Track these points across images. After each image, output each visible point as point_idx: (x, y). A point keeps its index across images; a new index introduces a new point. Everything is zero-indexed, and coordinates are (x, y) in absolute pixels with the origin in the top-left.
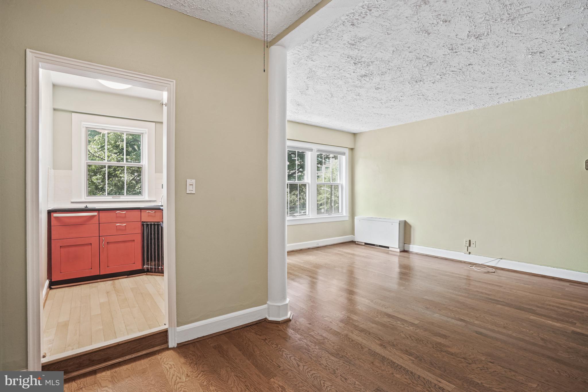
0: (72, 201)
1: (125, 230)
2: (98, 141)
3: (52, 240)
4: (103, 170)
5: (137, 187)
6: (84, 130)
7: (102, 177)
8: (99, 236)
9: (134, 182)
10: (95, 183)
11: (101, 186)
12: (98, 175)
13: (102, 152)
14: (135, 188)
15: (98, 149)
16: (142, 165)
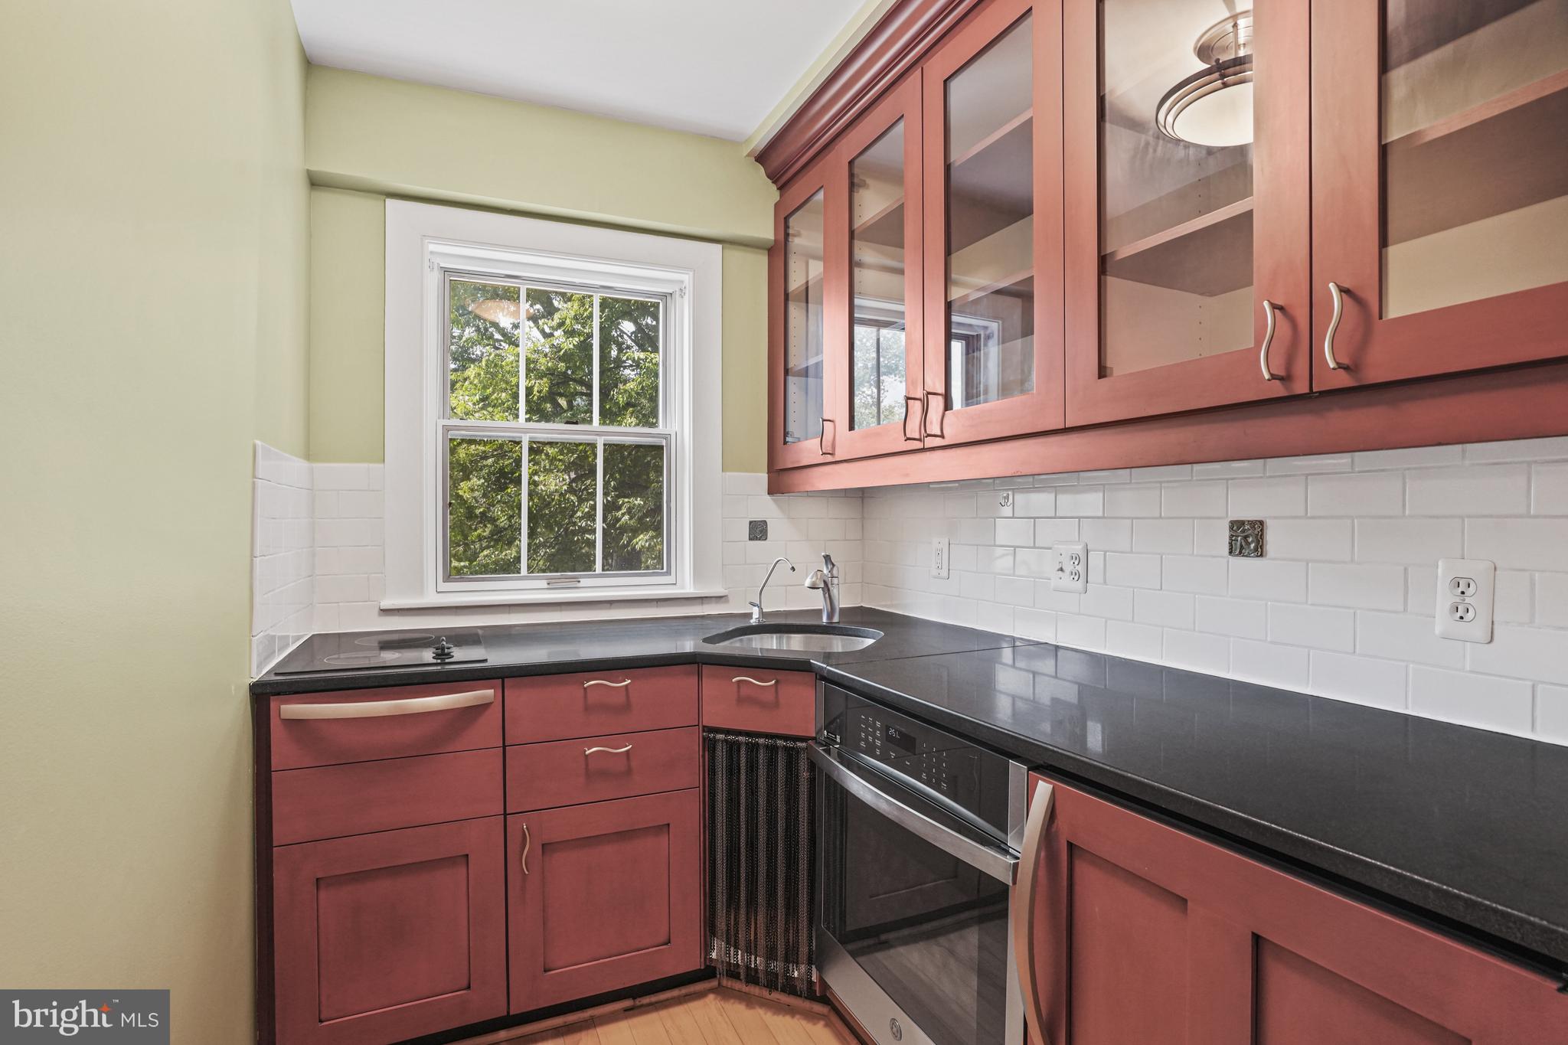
0: (387, 603)
1: (629, 772)
2: (476, 381)
3: (274, 849)
4: (485, 463)
5: (579, 514)
6: (433, 282)
7: (483, 483)
8: (505, 814)
9: (572, 498)
10: (466, 502)
11: (481, 510)
12: (475, 479)
13: (485, 412)
14: (572, 516)
15: (474, 404)
16: (667, 437)
